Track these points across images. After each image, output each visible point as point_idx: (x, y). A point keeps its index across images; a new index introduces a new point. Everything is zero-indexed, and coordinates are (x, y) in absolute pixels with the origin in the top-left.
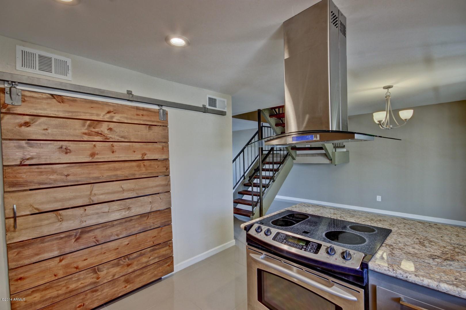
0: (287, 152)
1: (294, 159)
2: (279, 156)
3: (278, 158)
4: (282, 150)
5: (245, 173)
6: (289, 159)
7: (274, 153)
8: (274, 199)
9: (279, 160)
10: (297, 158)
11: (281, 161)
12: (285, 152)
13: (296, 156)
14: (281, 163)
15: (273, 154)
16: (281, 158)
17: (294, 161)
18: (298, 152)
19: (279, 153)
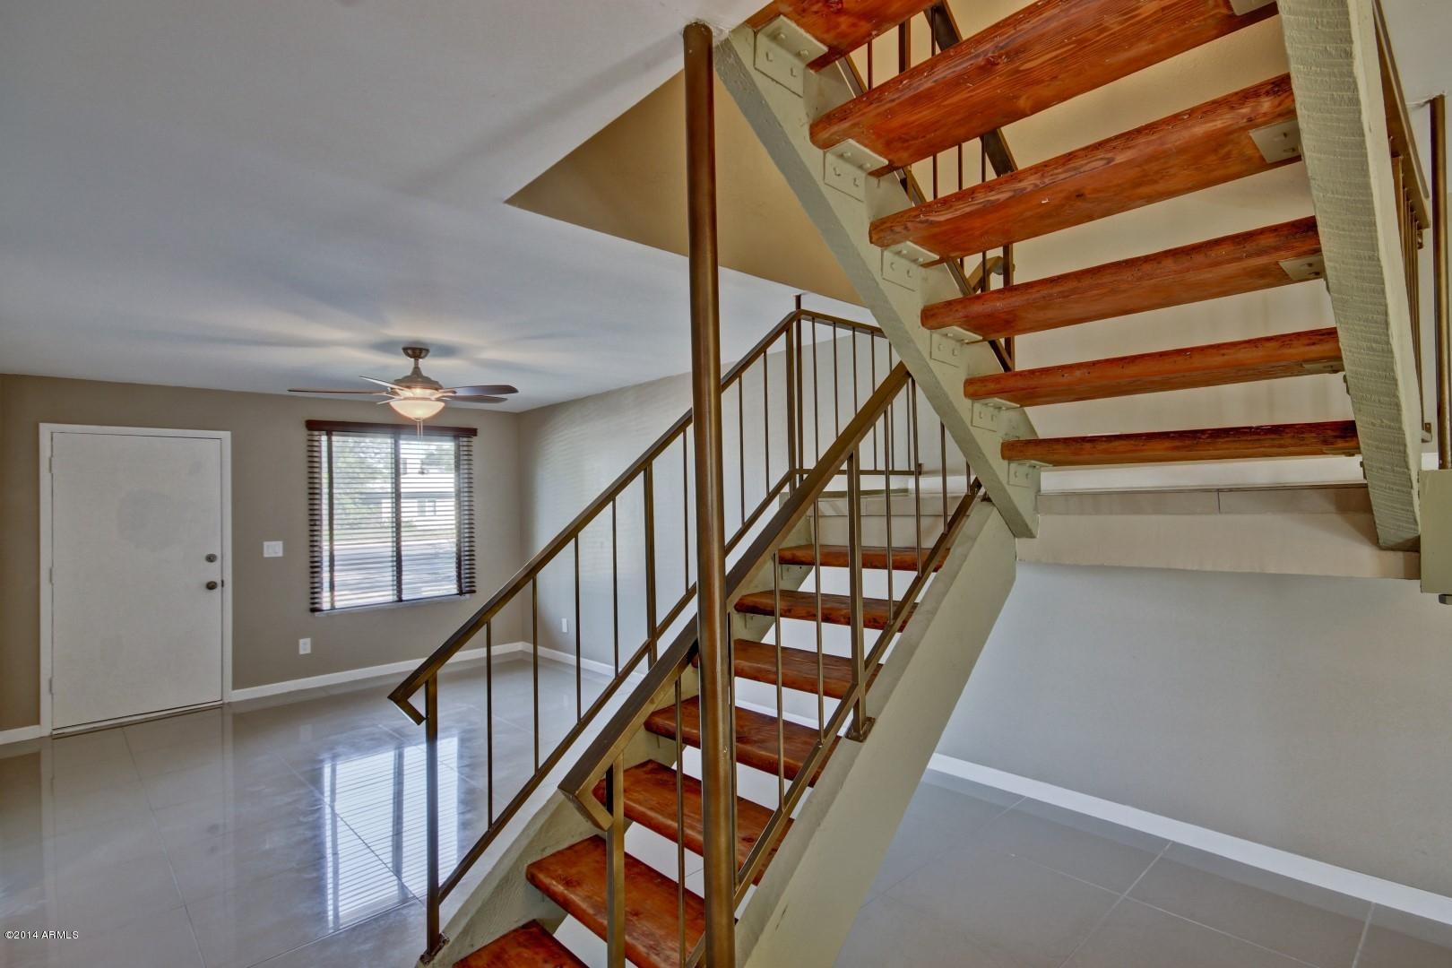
0: (973, 478)
1: (1019, 528)
2: (901, 505)
3: (894, 521)
4: (931, 473)
5: (655, 632)
6: (984, 525)
7: (863, 488)
8: (924, 778)
9: (903, 535)
10: (1044, 525)
11: (929, 543)
12: (958, 484)
13: (1036, 509)
14: (924, 561)
15: (854, 494)
16: (925, 522)
17: (1021, 544)
18: (1055, 480)
19: (906, 491)
